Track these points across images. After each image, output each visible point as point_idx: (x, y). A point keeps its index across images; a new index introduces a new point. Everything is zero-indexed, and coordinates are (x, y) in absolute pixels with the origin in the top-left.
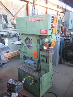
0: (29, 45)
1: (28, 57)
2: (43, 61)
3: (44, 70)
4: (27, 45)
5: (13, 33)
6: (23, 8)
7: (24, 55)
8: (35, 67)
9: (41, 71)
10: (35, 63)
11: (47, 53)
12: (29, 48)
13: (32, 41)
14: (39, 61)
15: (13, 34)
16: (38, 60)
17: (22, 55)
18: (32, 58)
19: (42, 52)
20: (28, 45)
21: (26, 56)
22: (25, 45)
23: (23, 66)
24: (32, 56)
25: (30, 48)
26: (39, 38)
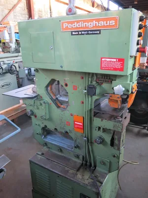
0: (57, 98)
1: (56, 129)
2: (103, 142)
3: (104, 164)
4: (52, 99)
5: (4, 64)
6: (19, 5)
7: (43, 126)
8: (78, 157)
9: (95, 166)
10: (77, 147)
11: (116, 123)
12: (58, 107)
13: (69, 89)
14: (90, 141)
15: (4, 67)
16: (88, 138)
17: (39, 125)
18: (67, 132)
19: (102, 120)
20: (54, 98)
21: (51, 127)
22: (47, 99)
23: (43, 154)
24: (67, 129)
25: (62, 106)
26: (90, 79)
